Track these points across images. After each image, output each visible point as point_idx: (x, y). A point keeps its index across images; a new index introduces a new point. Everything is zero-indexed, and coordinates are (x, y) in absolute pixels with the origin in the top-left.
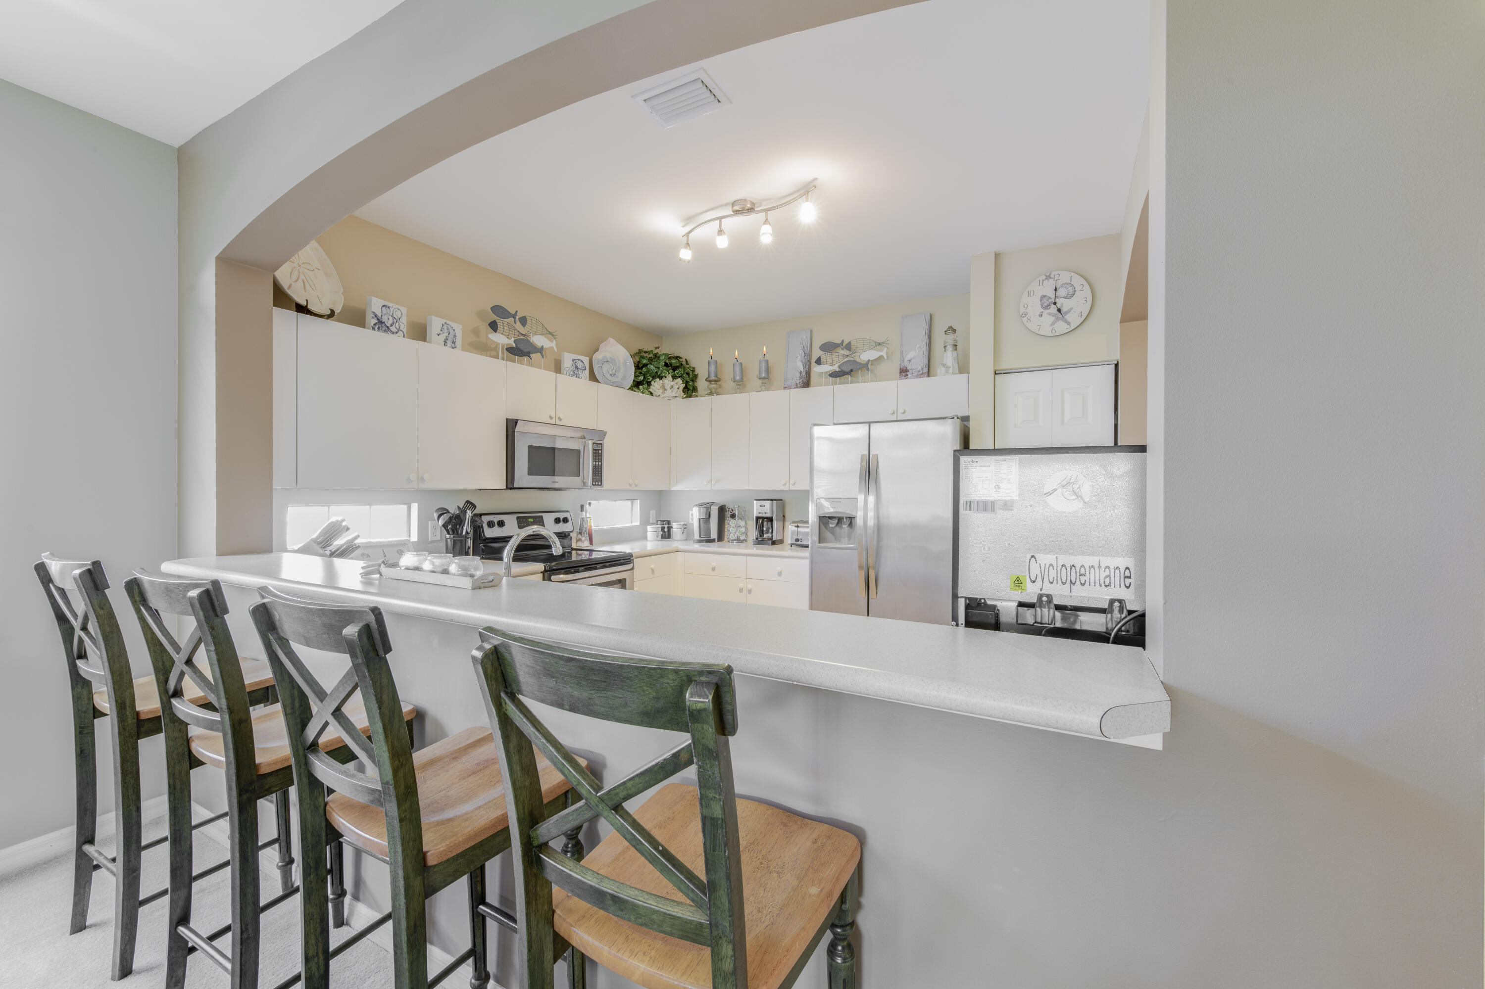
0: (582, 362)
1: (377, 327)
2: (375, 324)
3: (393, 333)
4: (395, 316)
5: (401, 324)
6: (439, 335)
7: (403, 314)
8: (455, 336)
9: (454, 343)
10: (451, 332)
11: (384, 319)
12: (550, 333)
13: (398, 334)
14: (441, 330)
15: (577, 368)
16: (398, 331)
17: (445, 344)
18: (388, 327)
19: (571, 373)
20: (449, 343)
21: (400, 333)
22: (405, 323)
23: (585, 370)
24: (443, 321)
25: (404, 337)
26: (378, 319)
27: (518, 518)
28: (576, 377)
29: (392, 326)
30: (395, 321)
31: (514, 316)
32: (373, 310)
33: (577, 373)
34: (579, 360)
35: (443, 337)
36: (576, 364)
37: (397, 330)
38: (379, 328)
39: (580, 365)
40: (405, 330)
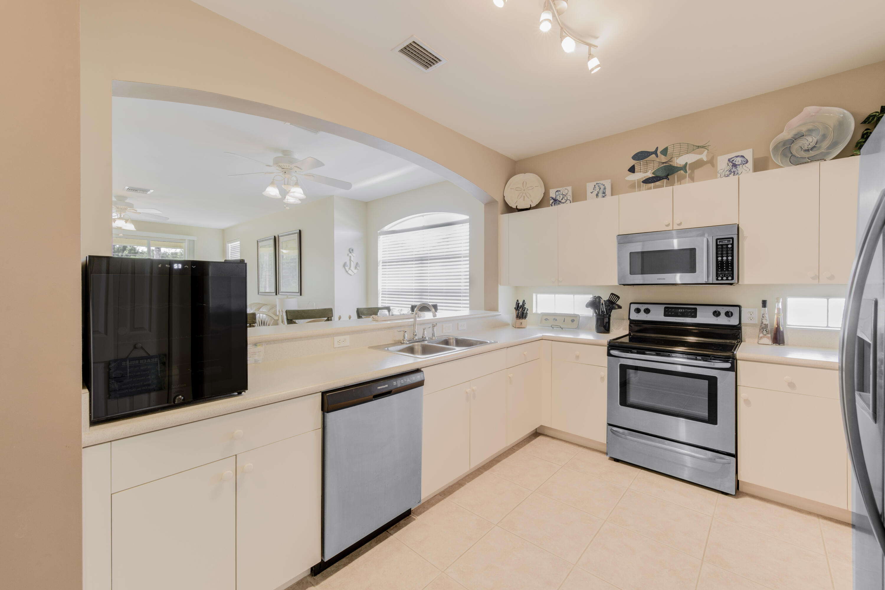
0: (743, 156)
1: (554, 203)
2: (552, 203)
3: (563, 203)
4: (564, 194)
5: (568, 196)
6: (592, 193)
7: (568, 190)
8: (605, 189)
9: (604, 193)
10: (602, 187)
11: (558, 198)
12: (699, 147)
13: (566, 203)
14: (594, 189)
15: (735, 165)
16: (567, 201)
17: (597, 197)
18: (560, 201)
19: (728, 173)
20: (600, 195)
21: (568, 201)
22: (571, 195)
23: (747, 163)
24: (595, 183)
25: (570, 203)
26: (554, 199)
27: (665, 308)
28: (734, 174)
29: (562, 199)
30: (564, 196)
31: (655, 153)
32: (550, 196)
33: (735, 170)
34: (737, 157)
35: (596, 192)
36: (734, 162)
37: (565, 201)
38: (554, 204)
39: (738, 161)
40: (571, 199)
